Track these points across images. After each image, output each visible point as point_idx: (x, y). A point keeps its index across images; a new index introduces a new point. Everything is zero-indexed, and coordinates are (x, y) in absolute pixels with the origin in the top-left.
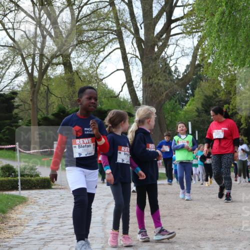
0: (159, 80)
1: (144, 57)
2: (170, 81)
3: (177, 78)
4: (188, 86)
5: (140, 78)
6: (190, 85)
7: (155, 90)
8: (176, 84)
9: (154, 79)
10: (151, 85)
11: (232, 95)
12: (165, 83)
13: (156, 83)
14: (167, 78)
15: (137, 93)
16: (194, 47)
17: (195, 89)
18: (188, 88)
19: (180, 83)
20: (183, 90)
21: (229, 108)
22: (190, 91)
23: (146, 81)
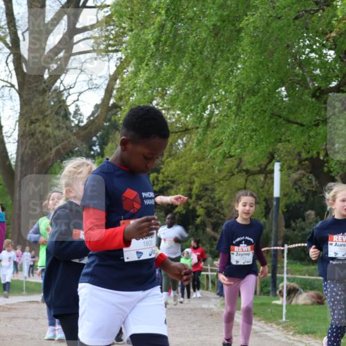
0: (48, 126)
1: (25, 87)
2: (65, 130)
3: (77, 126)
4: (94, 139)
5: (15, 121)
6: (97, 137)
7: (38, 142)
8: (75, 134)
9: (37, 124)
10: (33, 135)
11: (165, 157)
12: (57, 133)
13: (41, 132)
14: (61, 124)
15: (7, 146)
16: (110, 75)
17: (106, 145)
18: (95, 142)
19: (82, 133)
20: (84, 146)
21: (157, 178)
22: (97, 148)
23: (25, 126)
